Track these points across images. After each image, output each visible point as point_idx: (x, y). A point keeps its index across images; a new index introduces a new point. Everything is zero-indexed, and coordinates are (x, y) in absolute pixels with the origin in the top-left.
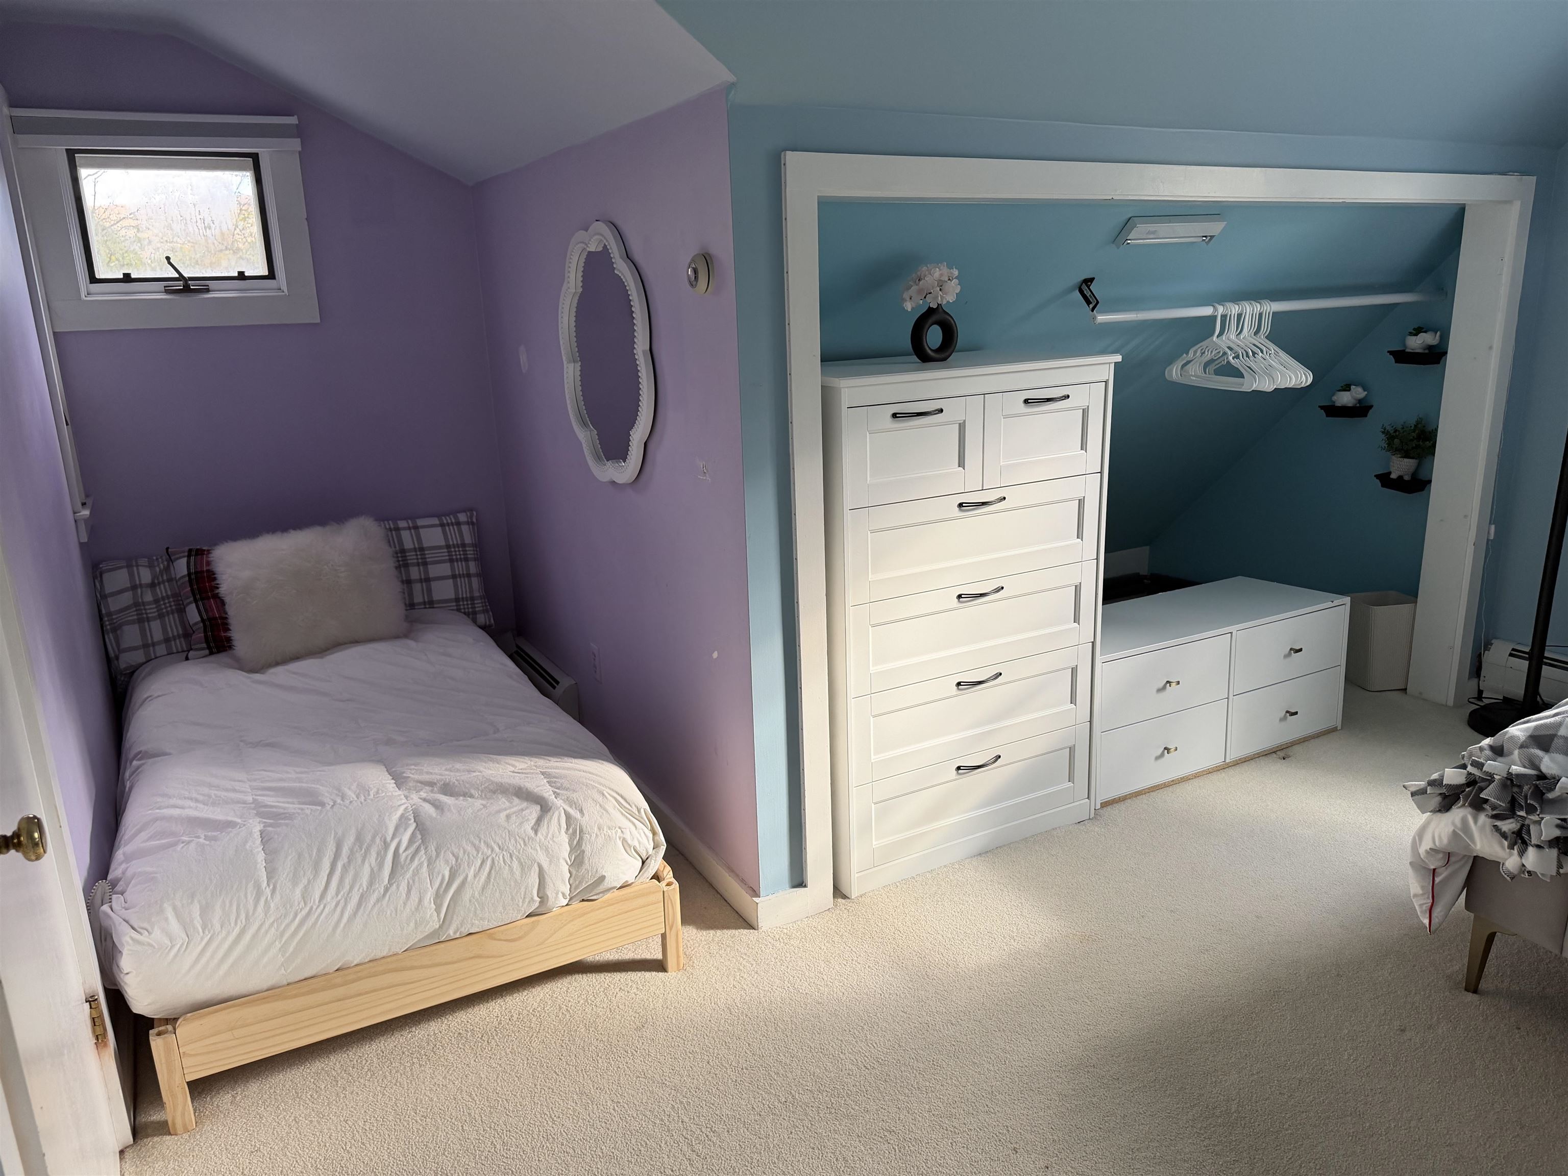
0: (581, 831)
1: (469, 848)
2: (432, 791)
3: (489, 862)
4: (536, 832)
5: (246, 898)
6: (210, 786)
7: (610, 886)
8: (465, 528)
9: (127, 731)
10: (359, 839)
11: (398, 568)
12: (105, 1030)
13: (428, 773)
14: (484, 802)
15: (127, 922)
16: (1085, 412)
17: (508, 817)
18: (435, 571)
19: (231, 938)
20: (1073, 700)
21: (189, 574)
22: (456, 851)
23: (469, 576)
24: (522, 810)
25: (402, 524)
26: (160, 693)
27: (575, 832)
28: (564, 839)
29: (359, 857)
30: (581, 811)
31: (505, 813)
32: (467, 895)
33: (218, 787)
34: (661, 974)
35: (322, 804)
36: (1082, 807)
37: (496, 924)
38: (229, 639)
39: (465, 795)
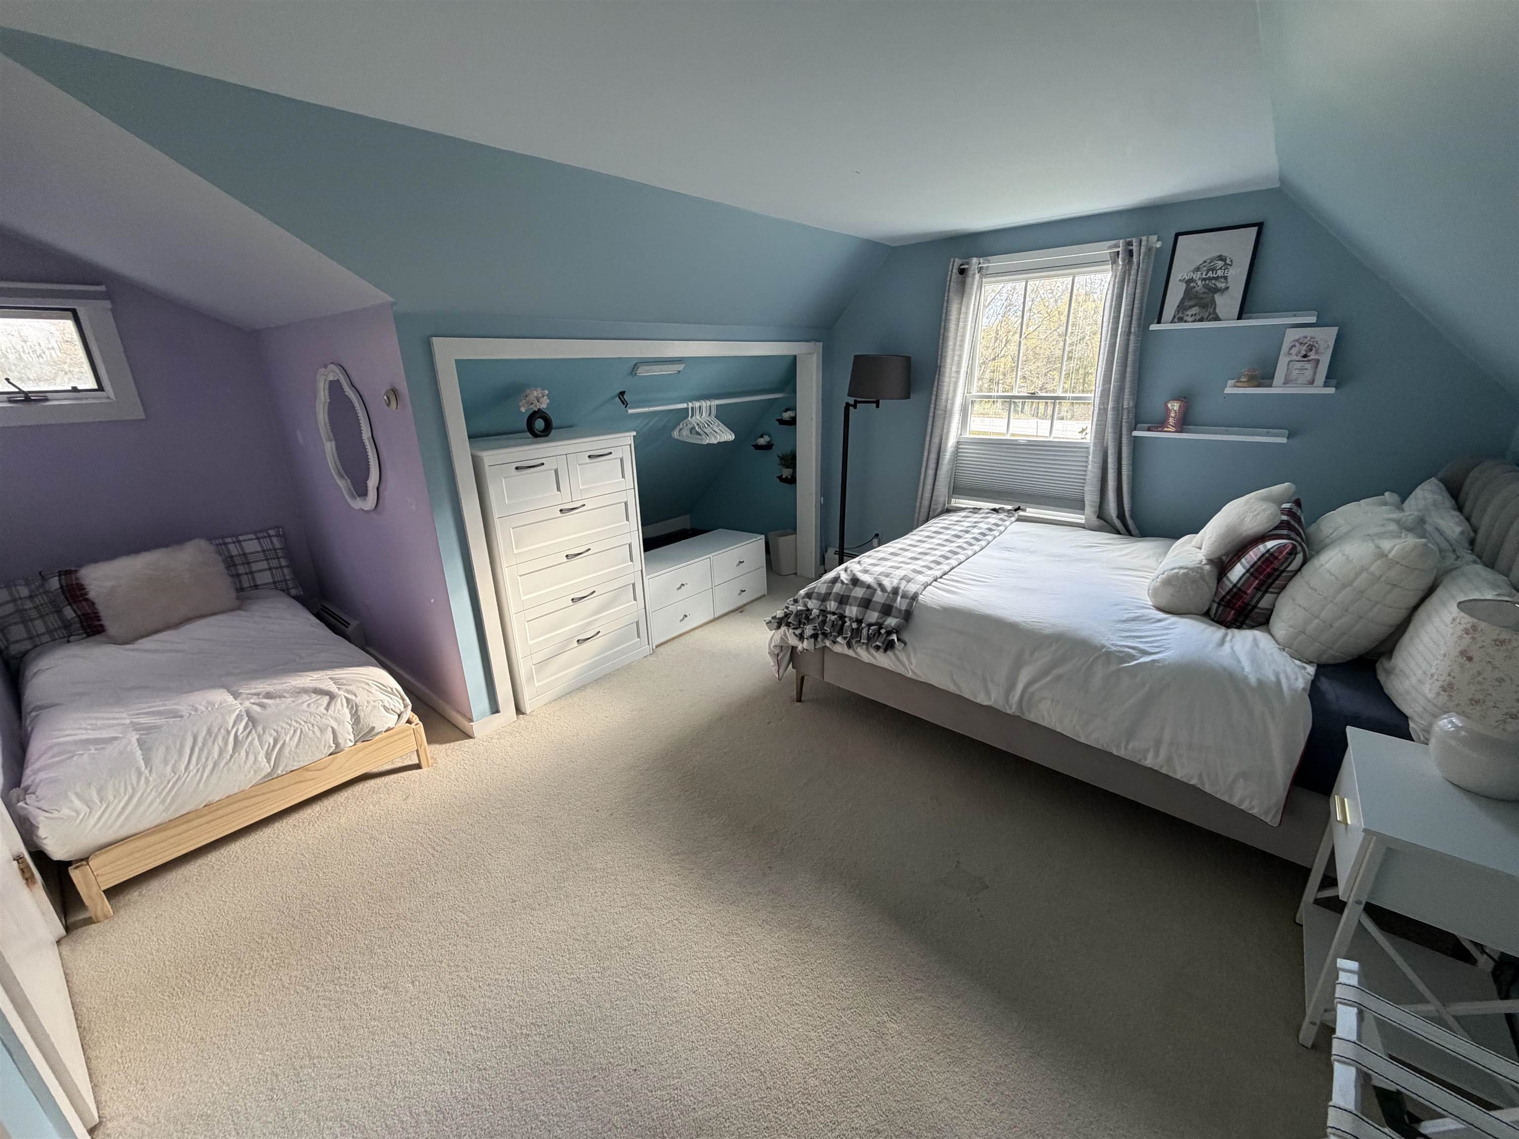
0: (356, 706)
1: (284, 725)
2: (259, 698)
3: (299, 731)
4: (327, 711)
5: (130, 778)
6: (97, 718)
7: (379, 731)
8: (275, 540)
9: (24, 694)
10: (209, 732)
11: (228, 568)
12: (33, 874)
13: (255, 688)
14: (293, 699)
15: (40, 808)
16: (622, 460)
17: (309, 705)
18: (255, 567)
19: (122, 804)
20: (635, 599)
21: (62, 587)
22: (276, 728)
23: (281, 567)
24: (318, 700)
25: (229, 540)
26: (47, 667)
27: (352, 707)
28: (346, 711)
29: (210, 743)
30: (355, 695)
31: (307, 703)
32: (286, 751)
33: (103, 719)
34: (418, 771)
35: (182, 717)
36: (646, 649)
37: (309, 763)
38: (102, 626)
39: (280, 697)
